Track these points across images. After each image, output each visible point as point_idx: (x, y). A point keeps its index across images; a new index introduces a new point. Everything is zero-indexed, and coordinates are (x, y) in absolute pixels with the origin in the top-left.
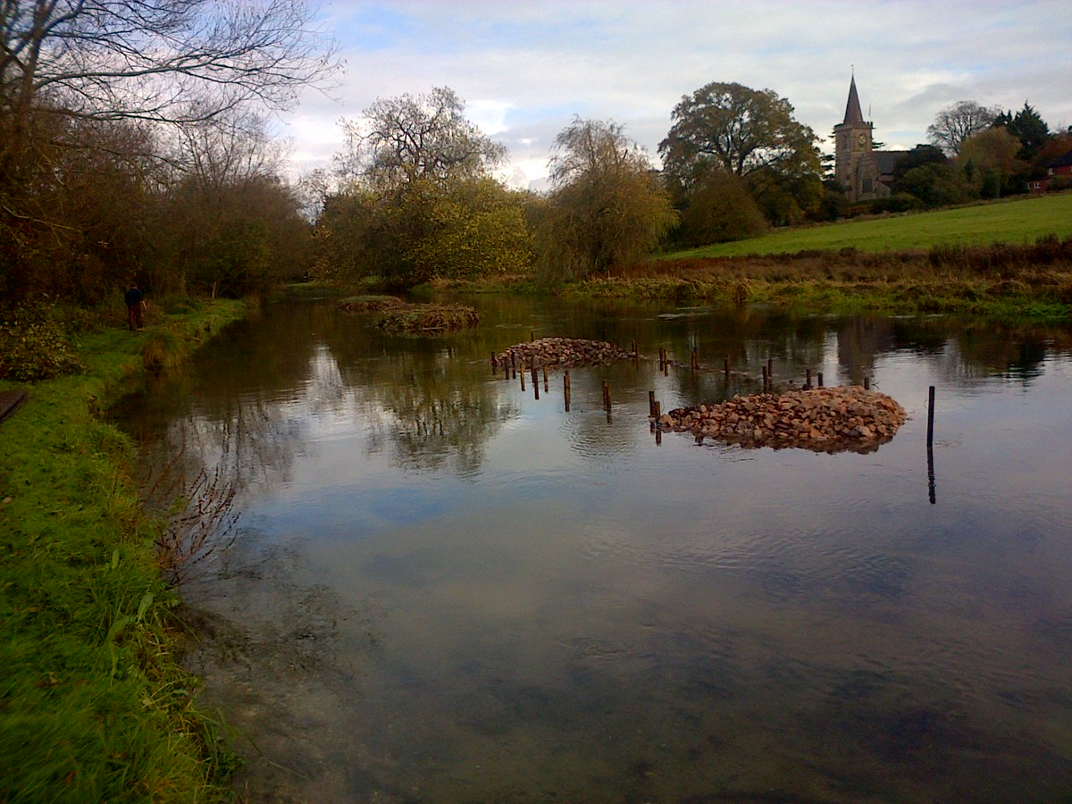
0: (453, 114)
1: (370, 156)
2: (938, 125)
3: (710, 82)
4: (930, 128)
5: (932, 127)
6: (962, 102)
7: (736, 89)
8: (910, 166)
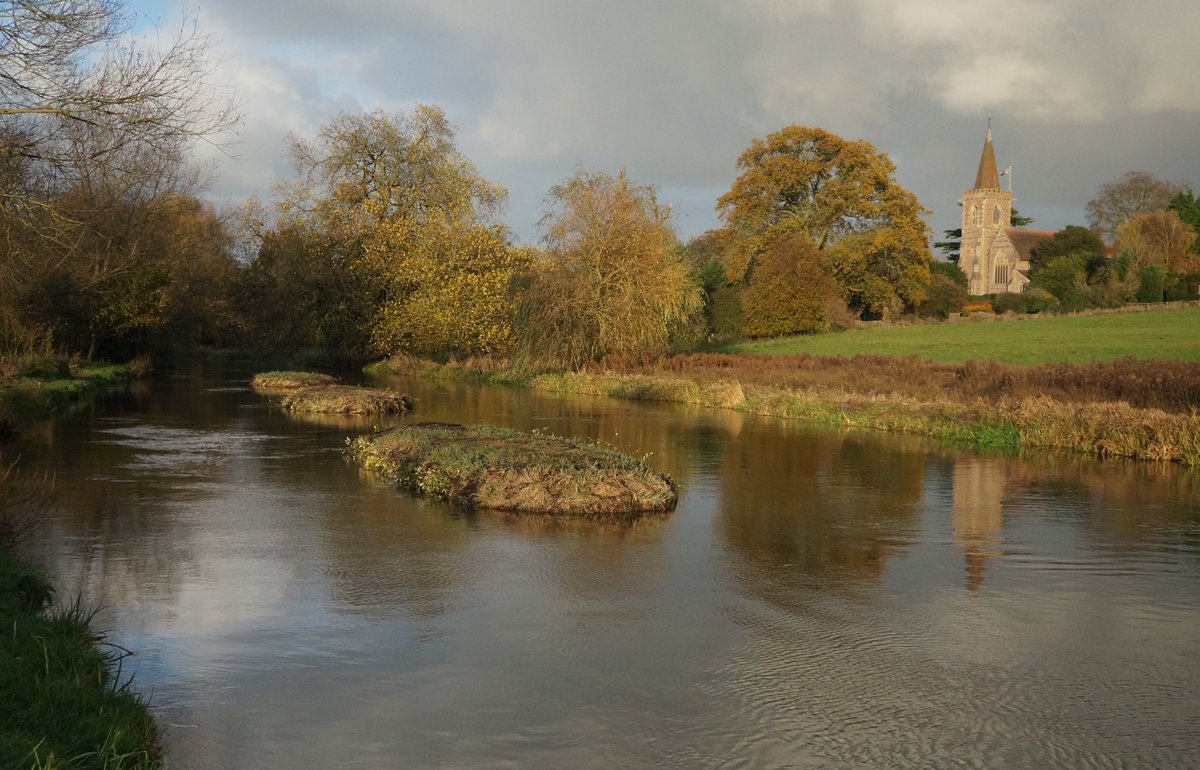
0: (440, 141)
1: (325, 187)
2: (1101, 202)
3: (790, 125)
4: (1090, 204)
5: (1092, 203)
6: (1133, 173)
7: (819, 137)
8: (1056, 253)
